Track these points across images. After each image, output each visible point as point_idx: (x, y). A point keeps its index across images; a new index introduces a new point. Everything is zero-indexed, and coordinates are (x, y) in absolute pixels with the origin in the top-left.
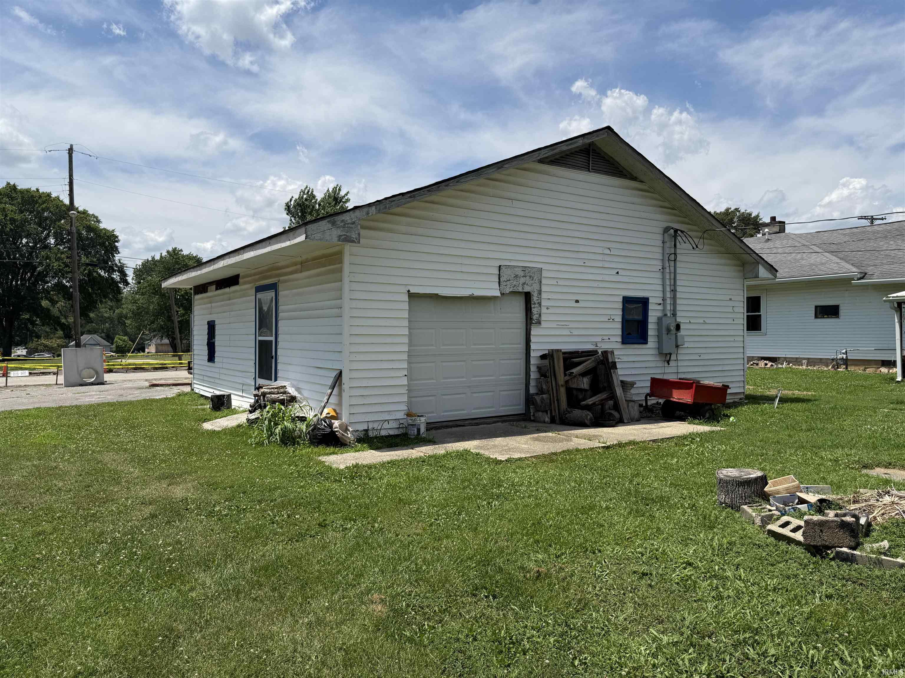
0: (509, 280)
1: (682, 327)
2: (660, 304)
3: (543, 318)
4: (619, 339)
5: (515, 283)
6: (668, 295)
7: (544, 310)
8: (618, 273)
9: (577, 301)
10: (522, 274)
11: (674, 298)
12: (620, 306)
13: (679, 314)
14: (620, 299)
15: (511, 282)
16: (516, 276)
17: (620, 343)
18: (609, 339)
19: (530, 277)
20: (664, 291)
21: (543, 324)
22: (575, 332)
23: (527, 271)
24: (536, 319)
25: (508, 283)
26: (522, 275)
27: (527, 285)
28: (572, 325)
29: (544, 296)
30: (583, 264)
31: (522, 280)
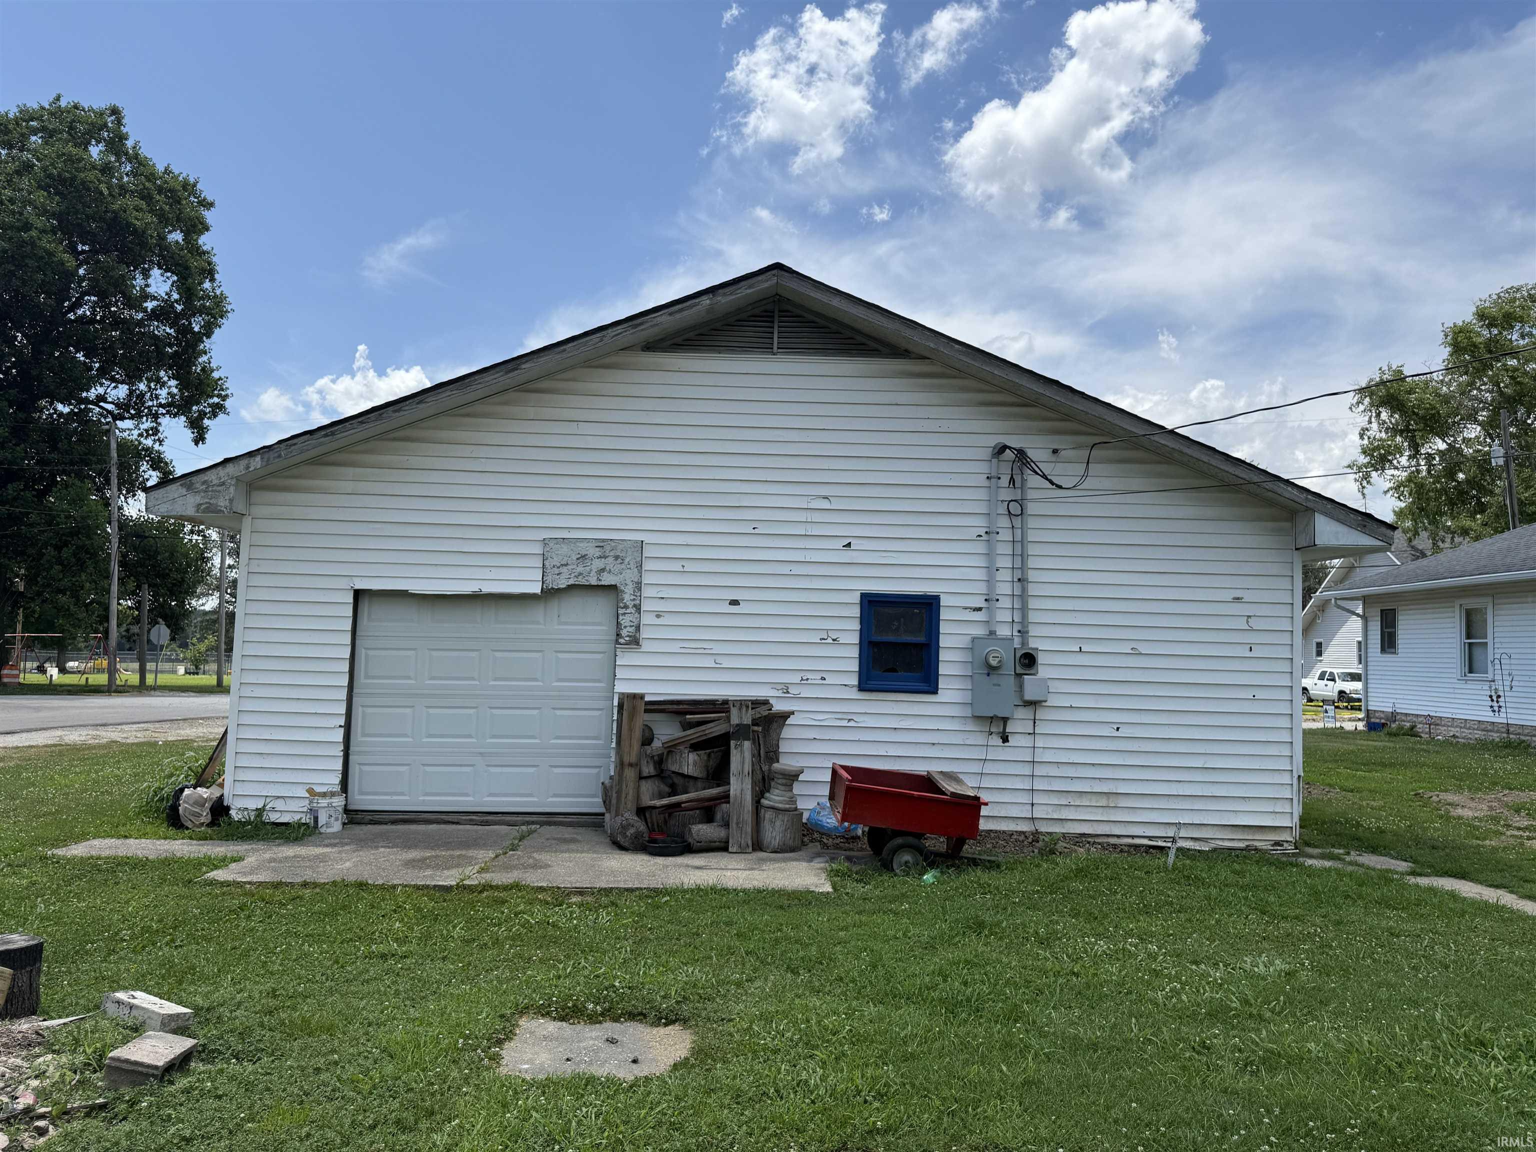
0: (567, 565)
1: (1041, 659)
2: (980, 609)
3: (645, 634)
4: (855, 682)
5: (580, 569)
6: (1004, 589)
7: (646, 619)
8: (849, 545)
9: (735, 603)
10: (594, 552)
11: (1023, 598)
12: (856, 612)
13: (1033, 631)
14: (856, 598)
15: (570, 567)
16: (583, 557)
17: (856, 689)
18: (823, 679)
19: (617, 558)
20: (990, 582)
21: (646, 646)
22: (726, 663)
23: (608, 548)
24: (628, 636)
25: (564, 570)
26: (597, 554)
27: (610, 572)
28: (718, 649)
29: (647, 592)
30: (753, 531)
31: (598, 564)
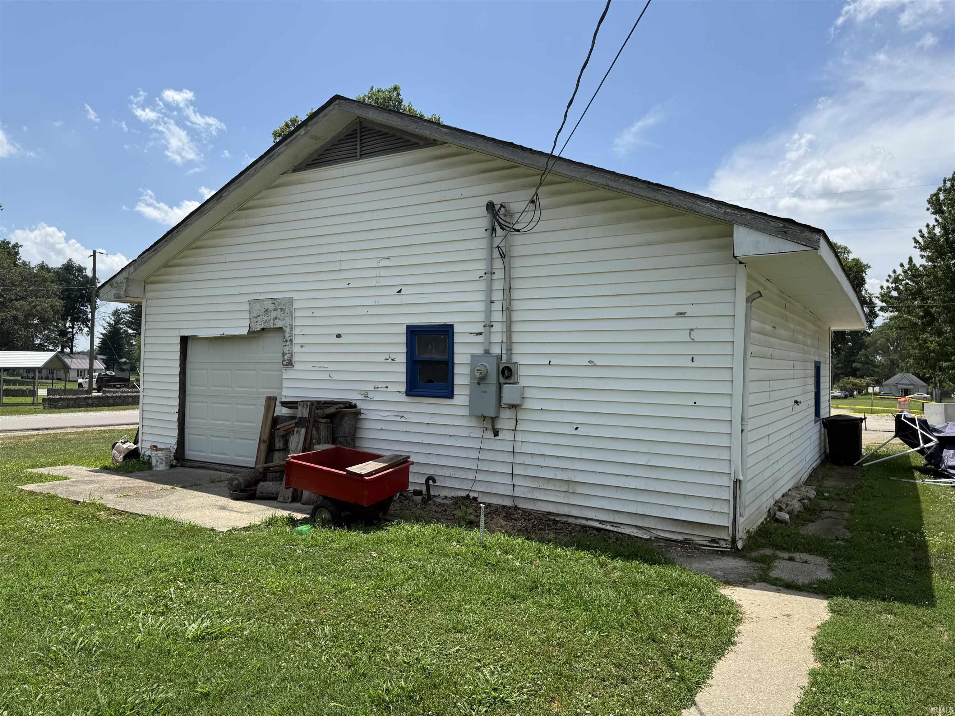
0: (259, 316)
1: (521, 371)
2: (481, 334)
3: (296, 358)
4: (403, 389)
5: (266, 318)
6: (497, 317)
7: (297, 349)
8: (400, 291)
9: (339, 336)
10: (271, 307)
11: (509, 323)
12: (403, 339)
13: (517, 349)
14: (403, 329)
15: (261, 317)
16: (267, 310)
17: (405, 394)
18: (387, 387)
19: (282, 309)
20: (489, 312)
21: (297, 366)
22: (336, 377)
23: (277, 304)
24: (288, 360)
25: (259, 319)
26: (273, 308)
27: (279, 319)
28: (331, 367)
29: (297, 331)
30: (347, 286)
31: (273, 314)
